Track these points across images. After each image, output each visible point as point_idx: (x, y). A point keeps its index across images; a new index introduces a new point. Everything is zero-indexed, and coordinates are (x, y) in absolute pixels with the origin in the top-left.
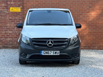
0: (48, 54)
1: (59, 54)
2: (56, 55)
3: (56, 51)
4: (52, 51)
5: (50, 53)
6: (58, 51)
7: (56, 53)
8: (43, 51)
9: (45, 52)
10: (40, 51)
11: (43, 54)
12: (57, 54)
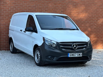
0: (73, 56)
1: (82, 56)
3: (79, 53)
4: (77, 54)
5: (75, 55)
6: (81, 53)
7: (79, 55)
8: (70, 54)
9: (71, 55)
10: (67, 53)
11: (70, 56)
12: (80, 56)
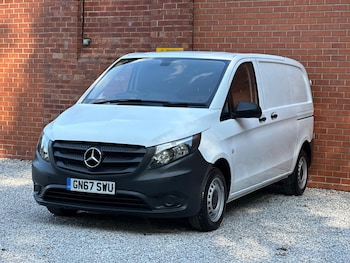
0: (84, 190)
1: (113, 193)
2: (104, 192)
3: (105, 183)
4: (96, 182)
5: (90, 185)
6: (111, 183)
7: (105, 187)
8: (72, 180)
9: (77, 184)
10: (63, 177)
11: (72, 189)
12: (107, 192)
